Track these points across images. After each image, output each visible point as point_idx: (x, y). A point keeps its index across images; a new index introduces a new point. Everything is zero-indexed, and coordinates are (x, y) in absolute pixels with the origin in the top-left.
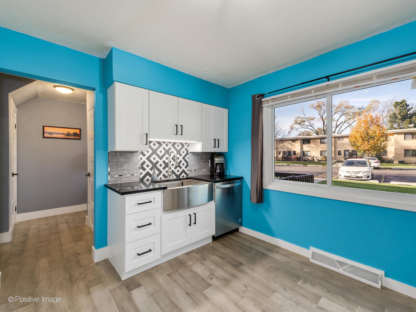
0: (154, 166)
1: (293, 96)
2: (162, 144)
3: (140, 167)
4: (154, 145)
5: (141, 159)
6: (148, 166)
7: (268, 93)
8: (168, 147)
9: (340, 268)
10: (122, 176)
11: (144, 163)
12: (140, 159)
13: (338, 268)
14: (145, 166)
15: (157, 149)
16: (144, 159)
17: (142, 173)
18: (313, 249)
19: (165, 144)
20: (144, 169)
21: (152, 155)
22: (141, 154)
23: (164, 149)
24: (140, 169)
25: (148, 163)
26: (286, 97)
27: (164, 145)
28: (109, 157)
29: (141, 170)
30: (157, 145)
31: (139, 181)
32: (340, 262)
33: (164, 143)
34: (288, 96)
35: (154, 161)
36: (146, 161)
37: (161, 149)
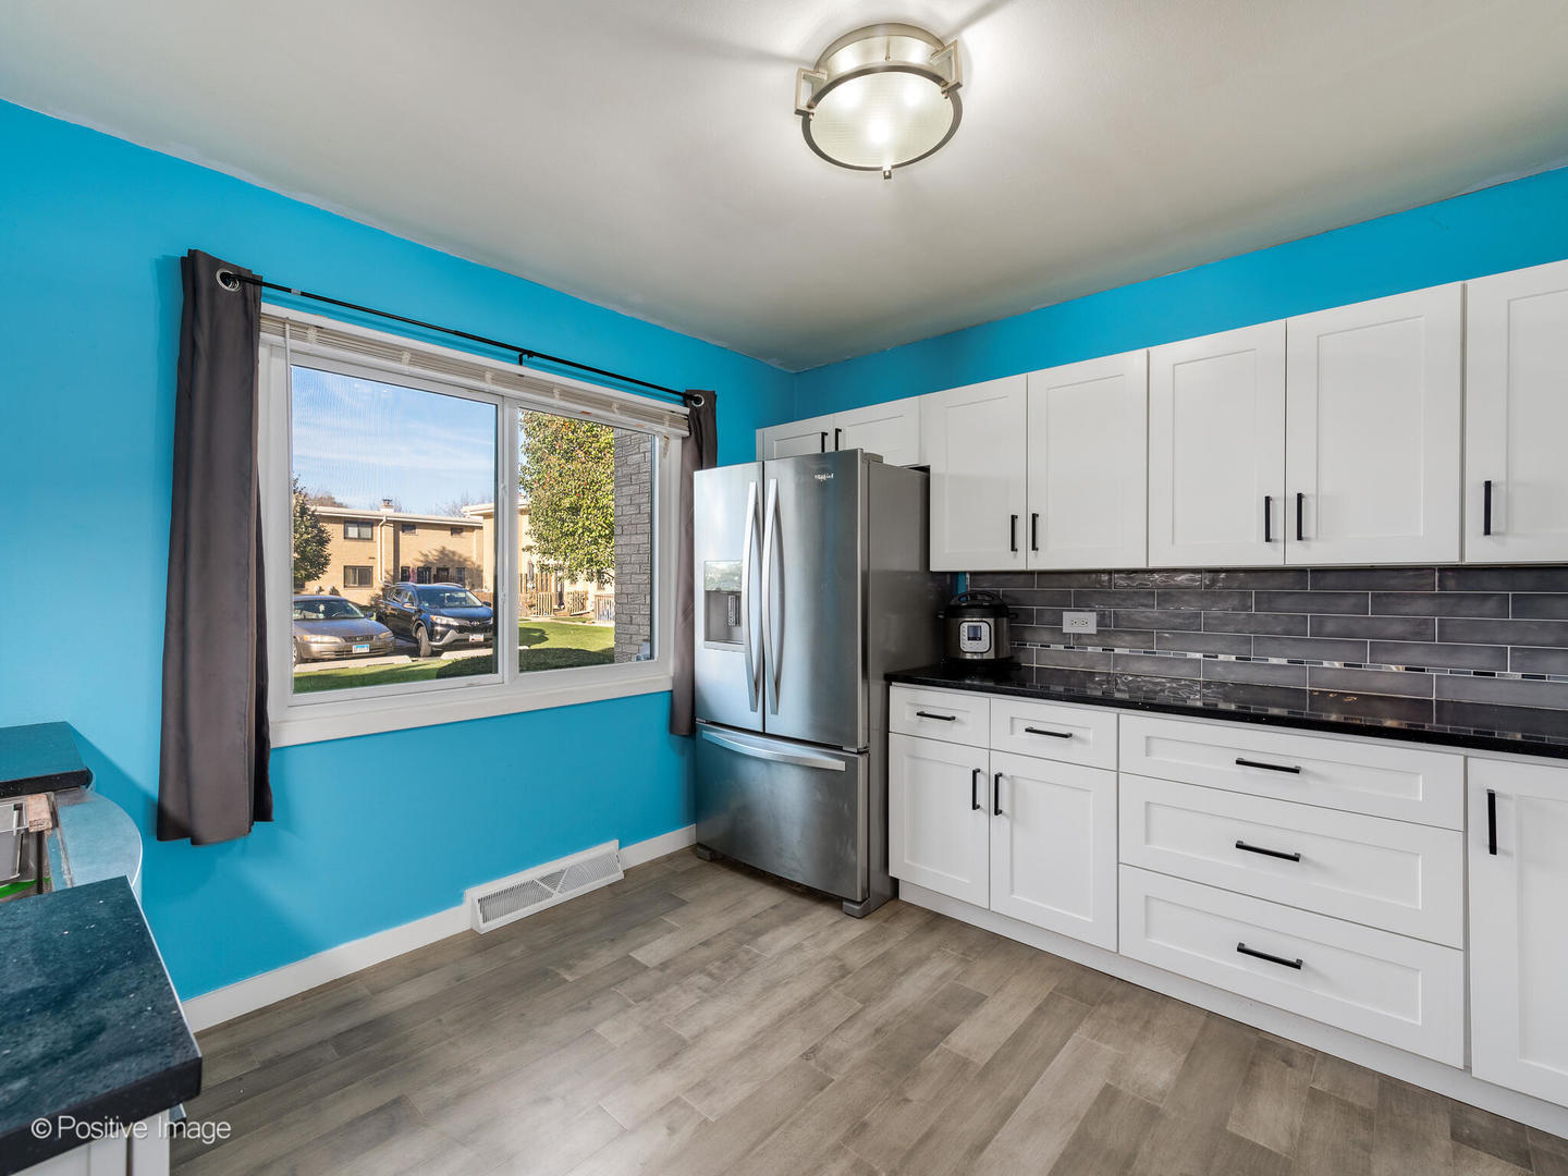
1: (419, 358)
7: (303, 294)
9: (552, 891)
13: (549, 895)
18: (474, 893)
26: (395, 352)
32: (547, 879)
34: (400, 349)
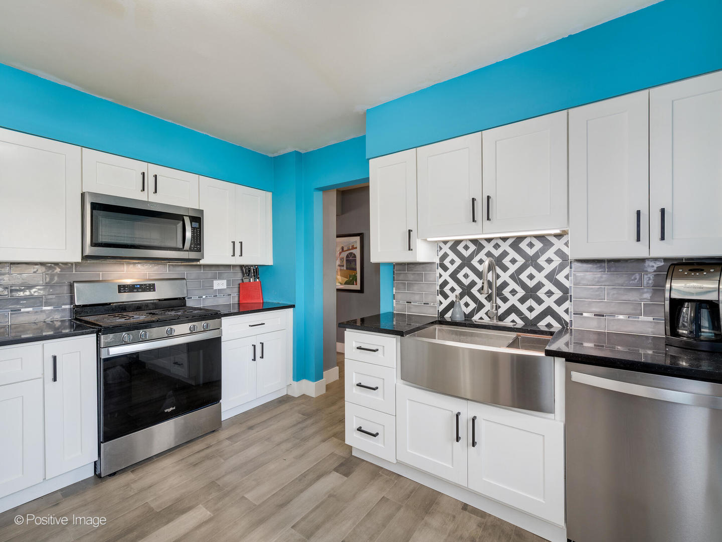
0: (467, 291)
2: (484, 243)
3: (438, 290)
4: (466, 248)
5: (441, 276)
6: (453, 290)
8: (500, 251)
10: (411, 303)
11: (445, 283)
12: (438, 275)
14: (447, 289)
15: (472, 256)
16: (446, 276)
17: (441, 303)
19: (493, 243)
20: (446, 296)
21: (460, 268)
22: (439, 268)
23: (489, 254)
24: (438, 295)
25: (452, 283)
27: (489, 247)
28: (394, 272)
29: (440, 298)
30: (473, 248)
31: (437, 316)
33: (489, 240)
35: (466, 282)
36: (450, 280)
37: (482, 255)
